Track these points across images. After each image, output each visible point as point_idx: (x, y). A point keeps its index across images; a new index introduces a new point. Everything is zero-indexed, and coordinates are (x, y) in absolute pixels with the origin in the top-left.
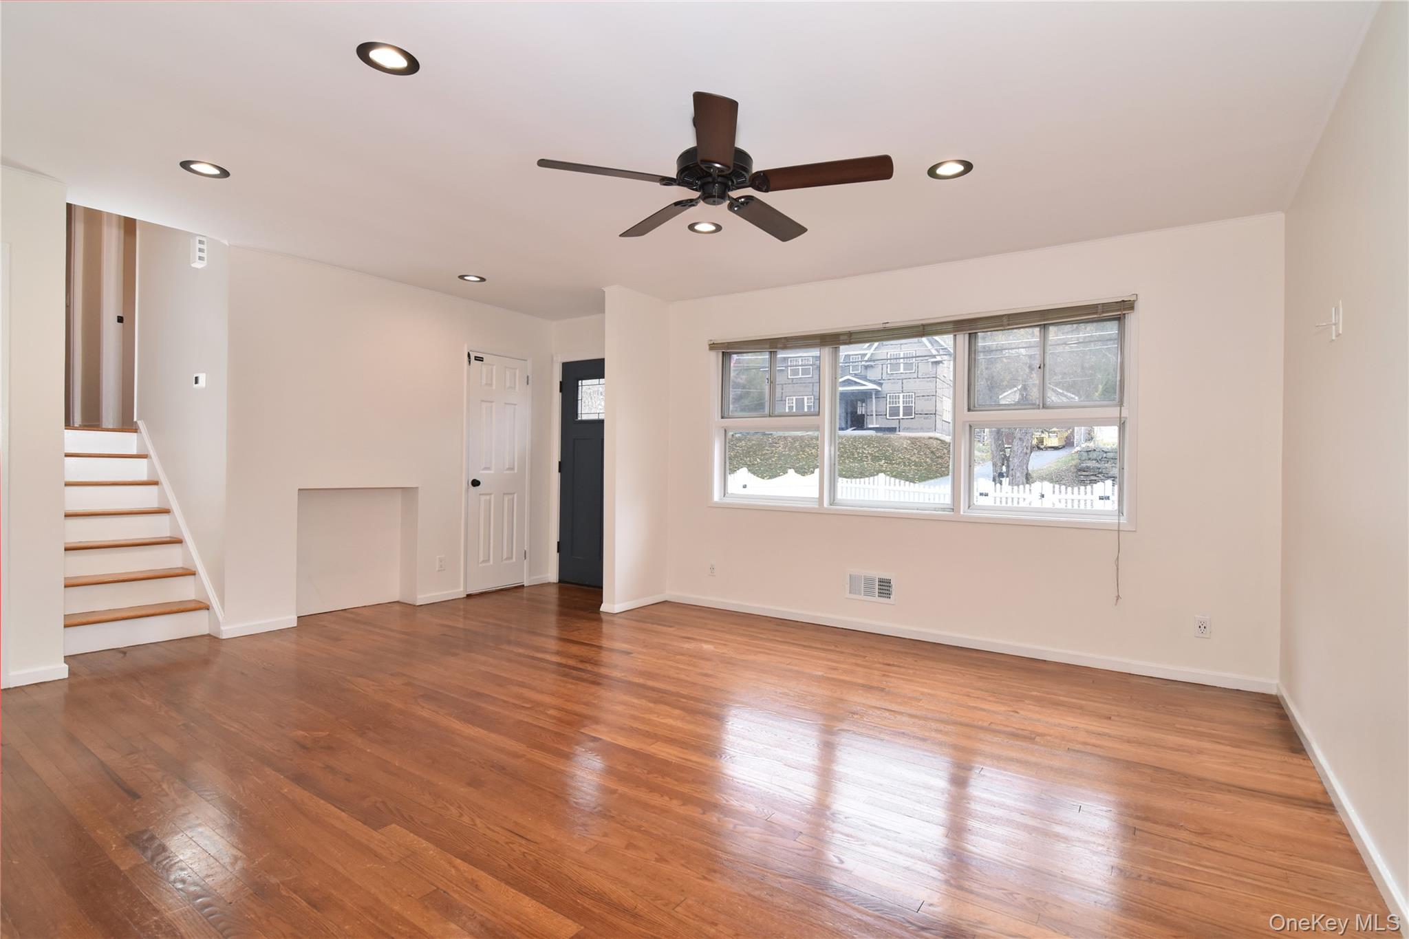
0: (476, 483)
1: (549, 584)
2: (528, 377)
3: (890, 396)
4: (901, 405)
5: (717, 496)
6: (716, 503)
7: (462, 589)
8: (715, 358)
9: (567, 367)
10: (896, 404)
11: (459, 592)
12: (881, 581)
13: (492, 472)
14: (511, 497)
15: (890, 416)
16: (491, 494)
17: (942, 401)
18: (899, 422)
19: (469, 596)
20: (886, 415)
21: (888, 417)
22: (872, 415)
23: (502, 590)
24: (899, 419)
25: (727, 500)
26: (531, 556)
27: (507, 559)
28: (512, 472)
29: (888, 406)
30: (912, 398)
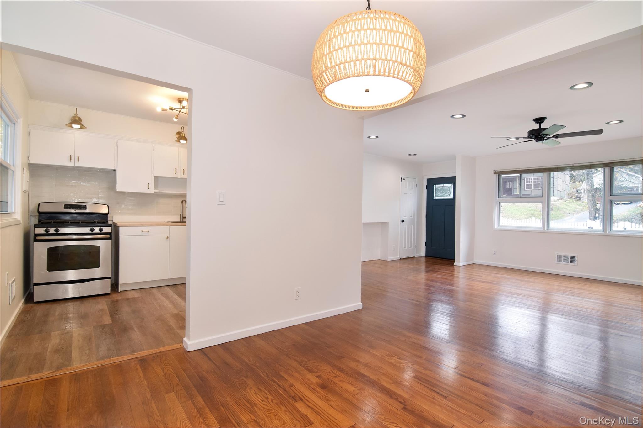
0: (403, 221)
1: (422, 257)
2: (416, 185)
3: (527, 179)
4: (533, 183)
5: (496, 226)
6: (496, 229)
7: (399, 257)
8: (495, 177)
9: (429, 180)
10: (530, 183)
11: (398, 257)
12: (571, 257)
13: (406, 217)
14: (411, 226)
15: (527, 188)
16: (406, 225)
17: (557, 181)
18: (532, 191)
19: (401, 259)
20: (524, 188)
21: (525, 189)
22: (517, 188)
23: (409, 258)
24: (532, 190)
25: (499, 228)
26: (416, 246)
27: (410, 247)
28: (411, 217)
29: (525, 183)
30: (539, 179)
